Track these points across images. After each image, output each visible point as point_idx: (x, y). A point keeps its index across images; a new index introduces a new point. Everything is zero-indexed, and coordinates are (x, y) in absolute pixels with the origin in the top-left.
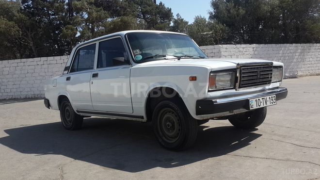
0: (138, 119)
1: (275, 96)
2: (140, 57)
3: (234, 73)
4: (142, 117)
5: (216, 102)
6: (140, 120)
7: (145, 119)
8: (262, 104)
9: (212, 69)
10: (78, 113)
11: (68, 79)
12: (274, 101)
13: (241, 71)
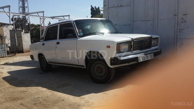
0: (81, 67)
1: (153, 54)
2: (82, 34)
3: (130, 43)
4: (83, 66)
5: (120, 59)
6: (83, 67)
7: (85, 67)
8: (145, 59)
9: (118, 42)
10: (49, 63)
11: (43, 44)
12: (153, 57)
13: (133, 42)
